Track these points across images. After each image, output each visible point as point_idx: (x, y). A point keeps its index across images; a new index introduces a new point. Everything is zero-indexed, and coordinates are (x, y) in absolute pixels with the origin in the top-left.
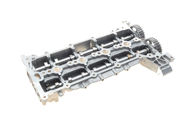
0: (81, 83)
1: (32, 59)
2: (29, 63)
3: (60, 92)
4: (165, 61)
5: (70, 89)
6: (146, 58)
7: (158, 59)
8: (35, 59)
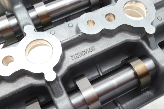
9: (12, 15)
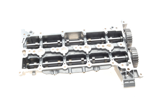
0: (52, 70)
1: (28, 36)
2: (24, 38)
3: (34, 72)
4: (133, 76)
5: (42, 72)
6: (118, 67)
7: (127, 71)
8: (30, 37)
9: (83, 39)
